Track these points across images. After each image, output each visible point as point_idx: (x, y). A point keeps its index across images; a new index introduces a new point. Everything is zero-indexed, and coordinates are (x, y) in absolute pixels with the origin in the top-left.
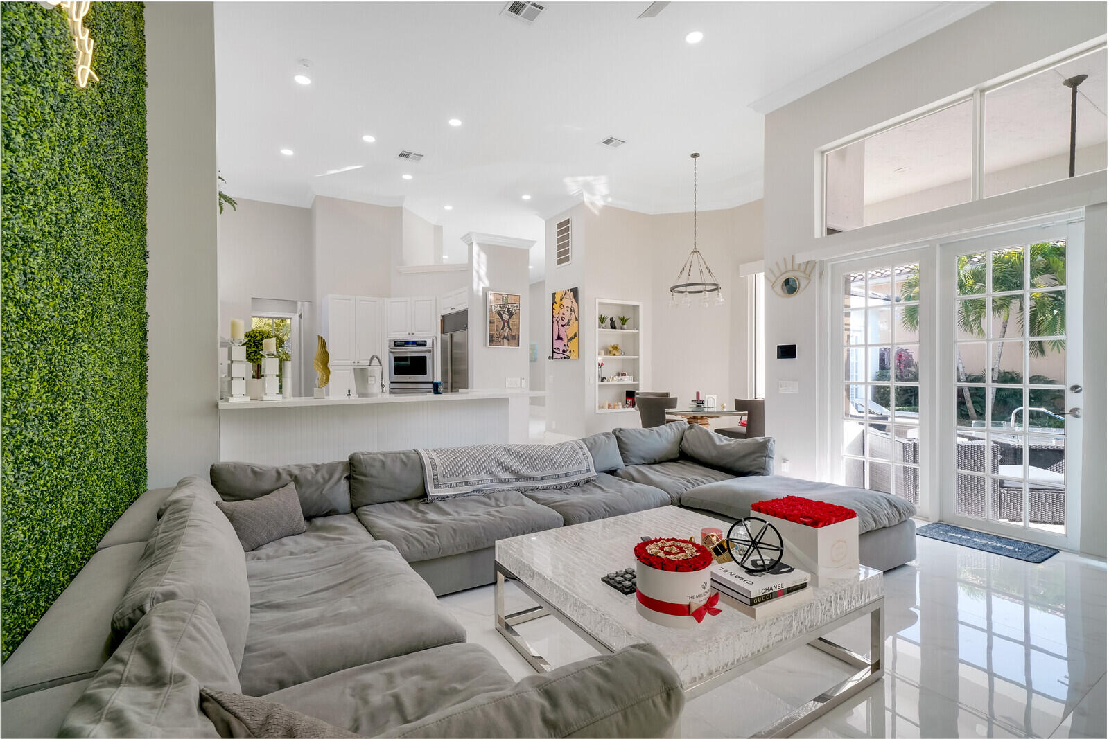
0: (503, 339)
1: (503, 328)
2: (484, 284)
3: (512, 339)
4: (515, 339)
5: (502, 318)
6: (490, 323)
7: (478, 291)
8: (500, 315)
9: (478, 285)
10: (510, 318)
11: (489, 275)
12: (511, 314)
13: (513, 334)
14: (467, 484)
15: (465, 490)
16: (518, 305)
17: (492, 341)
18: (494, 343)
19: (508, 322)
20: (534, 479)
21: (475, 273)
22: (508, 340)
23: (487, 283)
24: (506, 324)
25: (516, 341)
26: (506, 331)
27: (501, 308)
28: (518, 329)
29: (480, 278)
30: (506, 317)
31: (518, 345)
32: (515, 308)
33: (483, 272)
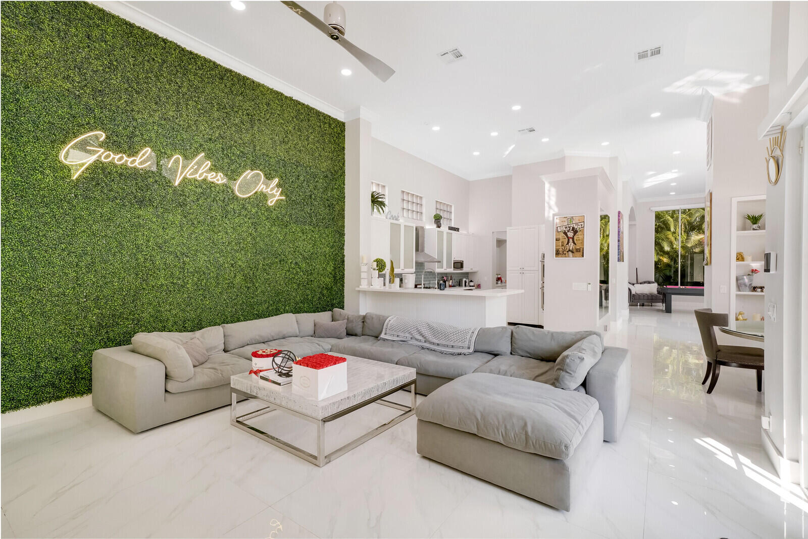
0: (568, 252)
1: (568, 243)
2: (554, 210)
3: (577, 251)
4: (580, 251)
5: (567, 235)
6: (556, 240)
7: (549, 217)
8: (565, 233)
9: (549, 212)
10: (575, 235)
11: (558, 204)
12: (575, 232)
13: (578, 248)
14: (398, 336)
15: (395, 338)
16: (583, 223)
17: (558, 253)
18: (560, 256)
19: (573, 238)
20: (434, 344)
21: (546, 205)
22: (573, 252)
23: (556, 210)
24: (571, 240)
25: (581, 253)
26: (571, 246)
27: (566, 228)
28: (582, 243)
29: (550, 207)
30: (570, 234)
31: (583, 256)
32: (580, 226)
33: (553, 201)
